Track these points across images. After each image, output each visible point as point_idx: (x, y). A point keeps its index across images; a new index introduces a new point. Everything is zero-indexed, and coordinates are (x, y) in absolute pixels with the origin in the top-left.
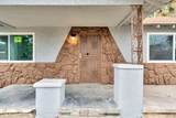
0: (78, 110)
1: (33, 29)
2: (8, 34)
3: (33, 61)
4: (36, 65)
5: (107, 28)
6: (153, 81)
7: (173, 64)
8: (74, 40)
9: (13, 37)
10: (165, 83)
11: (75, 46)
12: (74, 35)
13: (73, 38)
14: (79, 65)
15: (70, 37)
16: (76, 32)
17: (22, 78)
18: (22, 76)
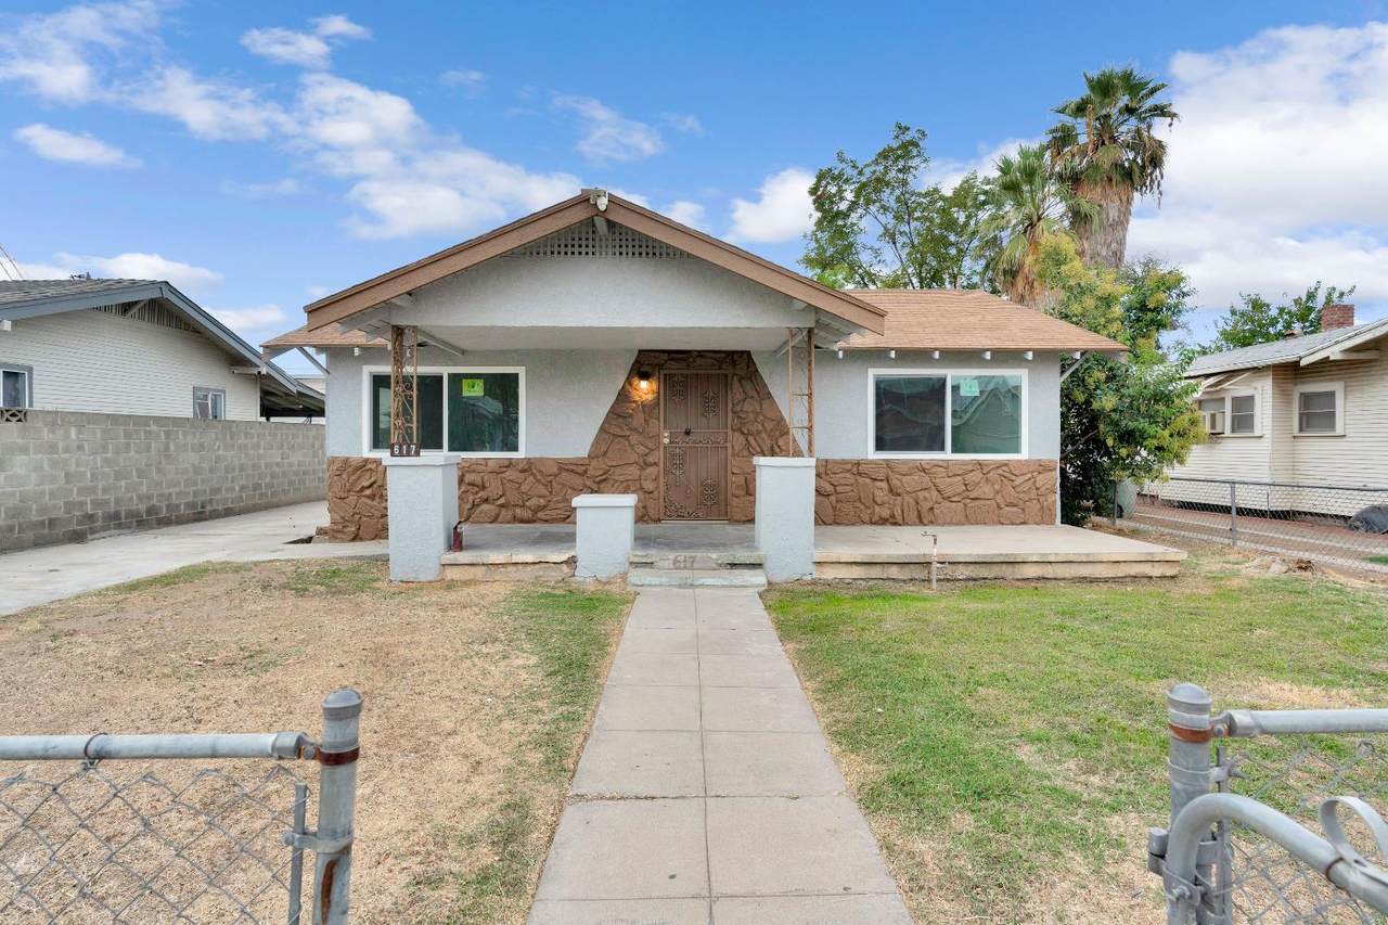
0: (672, 556)
1: (521, 356)
2: (445, 371)
3: (521, 454)
4: (529, 467)
5: (748, 353)
6: (885, 513)
7: (945, 465)
8: (645, 389)
9: (456, 379)
10: (921, 522)
11: (648, 409)
12: (645, 376)
13: (644, 384)
14: (662, 465)
15: (636, 381)
16: (653, 366)
17: (485, 507)
18: (486, 500)
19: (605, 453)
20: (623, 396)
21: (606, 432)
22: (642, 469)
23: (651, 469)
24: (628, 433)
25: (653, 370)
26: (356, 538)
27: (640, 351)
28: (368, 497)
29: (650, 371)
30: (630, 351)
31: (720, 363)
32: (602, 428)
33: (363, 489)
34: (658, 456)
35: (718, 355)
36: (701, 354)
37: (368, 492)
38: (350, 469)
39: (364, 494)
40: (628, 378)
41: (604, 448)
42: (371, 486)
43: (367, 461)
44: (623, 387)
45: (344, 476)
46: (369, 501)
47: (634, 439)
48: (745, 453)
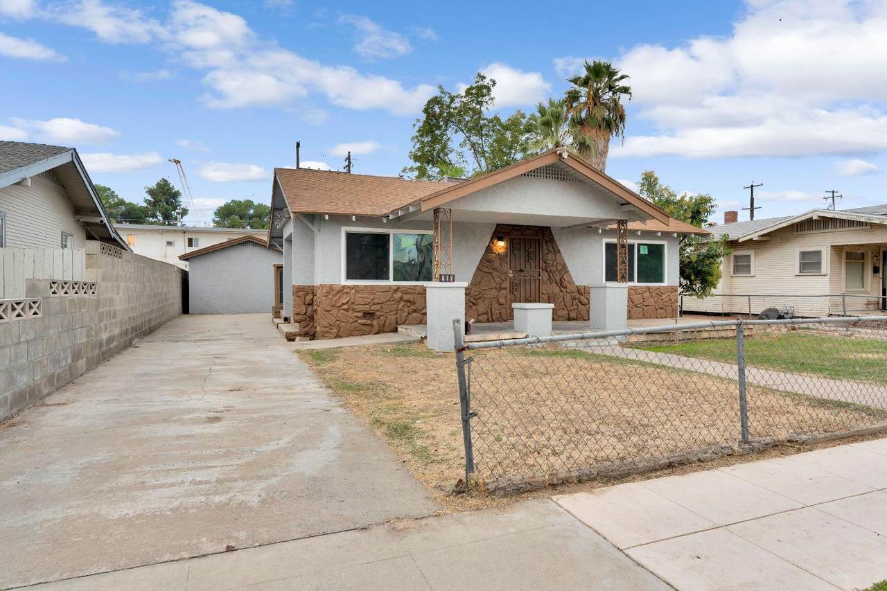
2: (391, 232)
5: (549, 228)
11: (502, 257)
14: (508, 289)
15: (495, 241)
16: (504, 233)
17: (415, 315)
18: (415, 311)
19: (480, 282)
20: (489, 249)
21: (480, 270)
22: (499, 291)
23: (502, 291)
24: (491, 271)
25: (505, 235)
26: (338, 336)
27: (498, 225)
28: (344, 310)
29: (503, 235)
30: (491, 224)
31: (537, 232)
32: (478, 268)
33: (343, 304)
34: (506, 285)
35: (536, 229)
36: (528, 227)
37: (345, 307)
38: (334, 292)
39: (342, 308)
40: (491, 240)
41: (479, 279)
42: (347, 302)
43: (344, 287)
44: (489, 245)
45: (330, 297)
46: (345, 312)
47: (495, 274)
48: (548, 282)
